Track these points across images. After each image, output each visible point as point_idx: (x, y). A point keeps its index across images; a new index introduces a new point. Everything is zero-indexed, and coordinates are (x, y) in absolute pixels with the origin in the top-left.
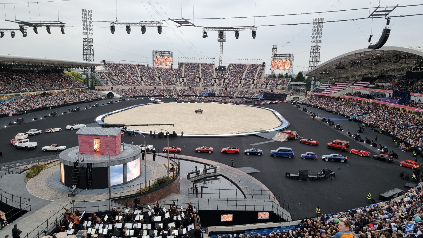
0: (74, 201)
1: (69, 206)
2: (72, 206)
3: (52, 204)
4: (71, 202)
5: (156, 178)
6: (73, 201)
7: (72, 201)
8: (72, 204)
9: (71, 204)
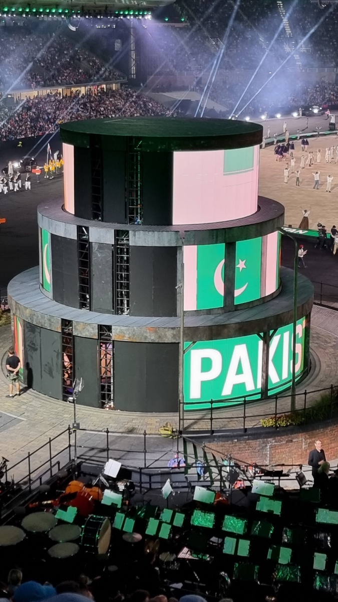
0: (78, 424)
1: (63, 439)
2: (72, 442)
3: (18, 427)
4: (69, 429)
5: (327, 384)
6: (74, 427)
7: (71, 427)
8: (73, 435)
9: (70, 434)
